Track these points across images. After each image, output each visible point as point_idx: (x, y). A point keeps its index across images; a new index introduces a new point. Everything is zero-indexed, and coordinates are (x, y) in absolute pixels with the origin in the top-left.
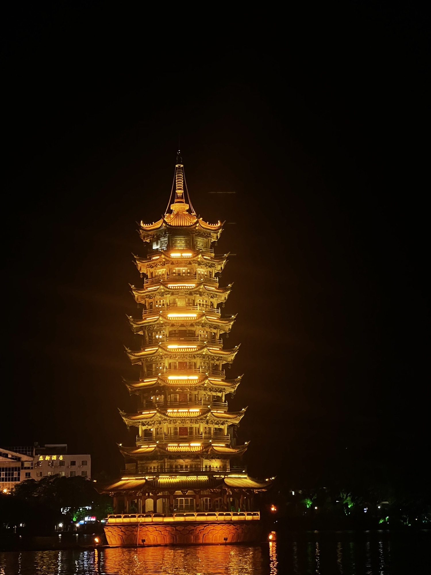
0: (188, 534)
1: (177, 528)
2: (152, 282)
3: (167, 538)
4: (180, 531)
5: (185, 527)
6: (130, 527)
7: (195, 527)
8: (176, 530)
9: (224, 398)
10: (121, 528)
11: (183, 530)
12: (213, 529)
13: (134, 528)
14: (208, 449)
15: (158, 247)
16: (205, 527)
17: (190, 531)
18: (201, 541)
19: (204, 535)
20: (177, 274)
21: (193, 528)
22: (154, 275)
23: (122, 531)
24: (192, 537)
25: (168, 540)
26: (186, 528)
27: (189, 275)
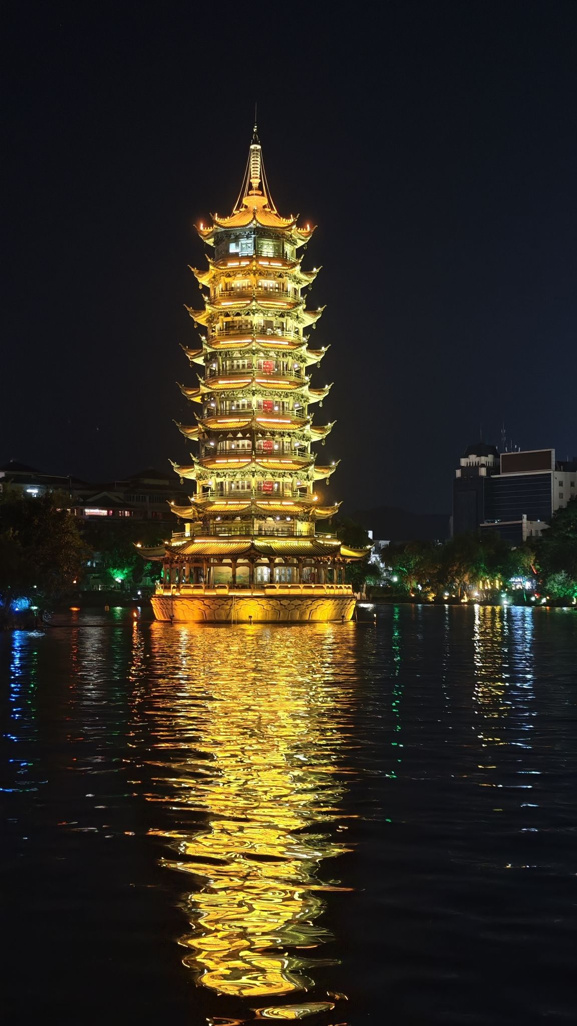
0: (293, 609)
1: (282, 602)
2: (230, 295)
3: (270, 613)
4: (285, 606)
5: (291, 601)
6: (219, 600)
7: (302, 601)
8: (281, 604)
9: (309, 449)
10: (203, 601)
11: (289, 604)
12: (322, 604)
13: (225, 601)
14: (309, 510)
15: (238, 251)
16: (313, 601)
17: (296, 606)
18: (307, 618)
19: (311, 610)
20: (263, 289)
21: (300, 602)
22: (228, 287)
23: (204, 604)
24: (299, 612)
25: (270, 615)
26: (292, 602)
27: (277, 290)
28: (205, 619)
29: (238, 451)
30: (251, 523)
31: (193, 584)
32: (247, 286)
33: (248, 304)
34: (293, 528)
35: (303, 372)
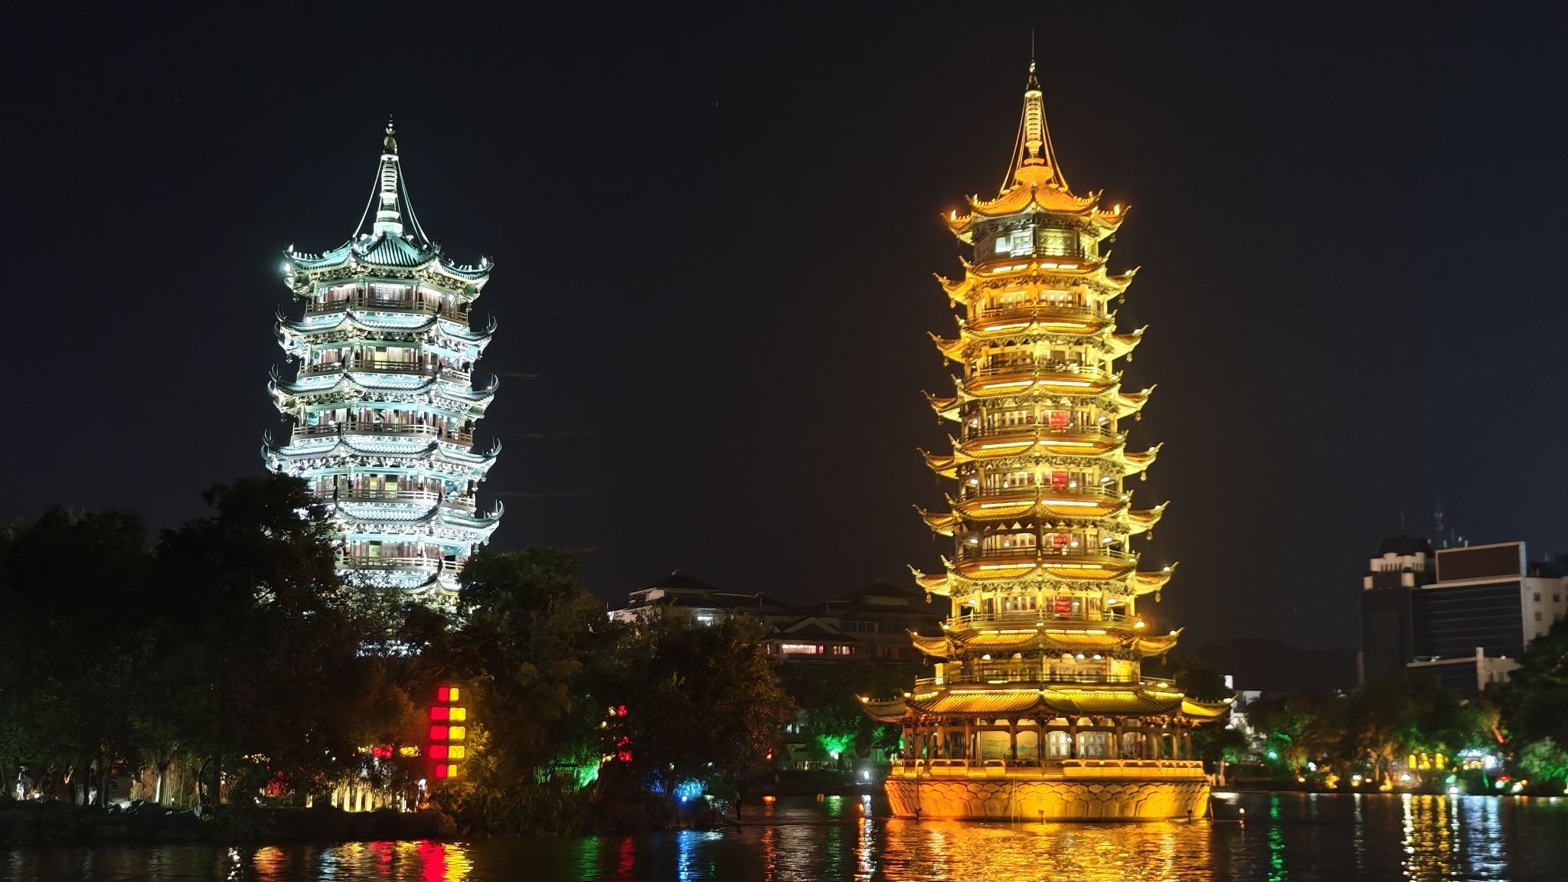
0: (1110, 799)
1: (1091, 789)
2: (997, 315)
3: (1073, 806)
4: (1095, 794)
5: (1105, 787)
6: (991, 784)
7: (1123, 786)
8: (1090, 792)
9: (1127, 546)
10: (966, 786)
11: (1102, 792)
12: (1155, 792)
13: (1001, 786)
14: (1129, 641)
15: (1009, 248)
16: (1141, 787)
17: (1113, 795)
18: (1131, 814)
19: (1138, 802)
20: (1049, 303)
21: (1119, 789)
22: (995, 304)
23: (968, 791)
24: (1118, 805)
25: (1072, 810)
26: (1107, 789)
27: (1070, 305)
28: (970, 814)
29: (1015, 550)
30: (1037, 663)
31: (949, 758)
32: (1023, 300)
33: (1025, 329)
34: (1105, 670)
35: (1114, 428)
